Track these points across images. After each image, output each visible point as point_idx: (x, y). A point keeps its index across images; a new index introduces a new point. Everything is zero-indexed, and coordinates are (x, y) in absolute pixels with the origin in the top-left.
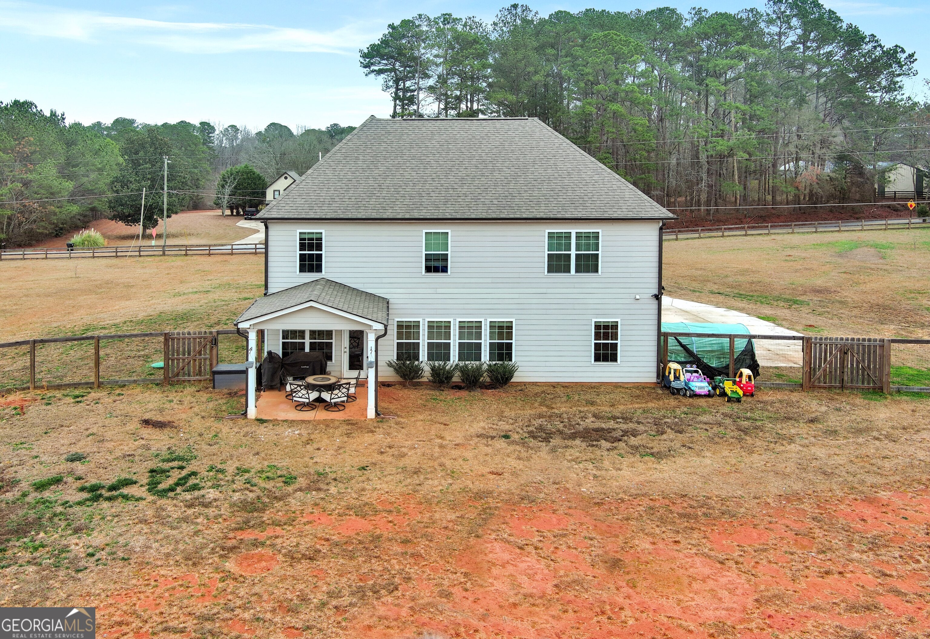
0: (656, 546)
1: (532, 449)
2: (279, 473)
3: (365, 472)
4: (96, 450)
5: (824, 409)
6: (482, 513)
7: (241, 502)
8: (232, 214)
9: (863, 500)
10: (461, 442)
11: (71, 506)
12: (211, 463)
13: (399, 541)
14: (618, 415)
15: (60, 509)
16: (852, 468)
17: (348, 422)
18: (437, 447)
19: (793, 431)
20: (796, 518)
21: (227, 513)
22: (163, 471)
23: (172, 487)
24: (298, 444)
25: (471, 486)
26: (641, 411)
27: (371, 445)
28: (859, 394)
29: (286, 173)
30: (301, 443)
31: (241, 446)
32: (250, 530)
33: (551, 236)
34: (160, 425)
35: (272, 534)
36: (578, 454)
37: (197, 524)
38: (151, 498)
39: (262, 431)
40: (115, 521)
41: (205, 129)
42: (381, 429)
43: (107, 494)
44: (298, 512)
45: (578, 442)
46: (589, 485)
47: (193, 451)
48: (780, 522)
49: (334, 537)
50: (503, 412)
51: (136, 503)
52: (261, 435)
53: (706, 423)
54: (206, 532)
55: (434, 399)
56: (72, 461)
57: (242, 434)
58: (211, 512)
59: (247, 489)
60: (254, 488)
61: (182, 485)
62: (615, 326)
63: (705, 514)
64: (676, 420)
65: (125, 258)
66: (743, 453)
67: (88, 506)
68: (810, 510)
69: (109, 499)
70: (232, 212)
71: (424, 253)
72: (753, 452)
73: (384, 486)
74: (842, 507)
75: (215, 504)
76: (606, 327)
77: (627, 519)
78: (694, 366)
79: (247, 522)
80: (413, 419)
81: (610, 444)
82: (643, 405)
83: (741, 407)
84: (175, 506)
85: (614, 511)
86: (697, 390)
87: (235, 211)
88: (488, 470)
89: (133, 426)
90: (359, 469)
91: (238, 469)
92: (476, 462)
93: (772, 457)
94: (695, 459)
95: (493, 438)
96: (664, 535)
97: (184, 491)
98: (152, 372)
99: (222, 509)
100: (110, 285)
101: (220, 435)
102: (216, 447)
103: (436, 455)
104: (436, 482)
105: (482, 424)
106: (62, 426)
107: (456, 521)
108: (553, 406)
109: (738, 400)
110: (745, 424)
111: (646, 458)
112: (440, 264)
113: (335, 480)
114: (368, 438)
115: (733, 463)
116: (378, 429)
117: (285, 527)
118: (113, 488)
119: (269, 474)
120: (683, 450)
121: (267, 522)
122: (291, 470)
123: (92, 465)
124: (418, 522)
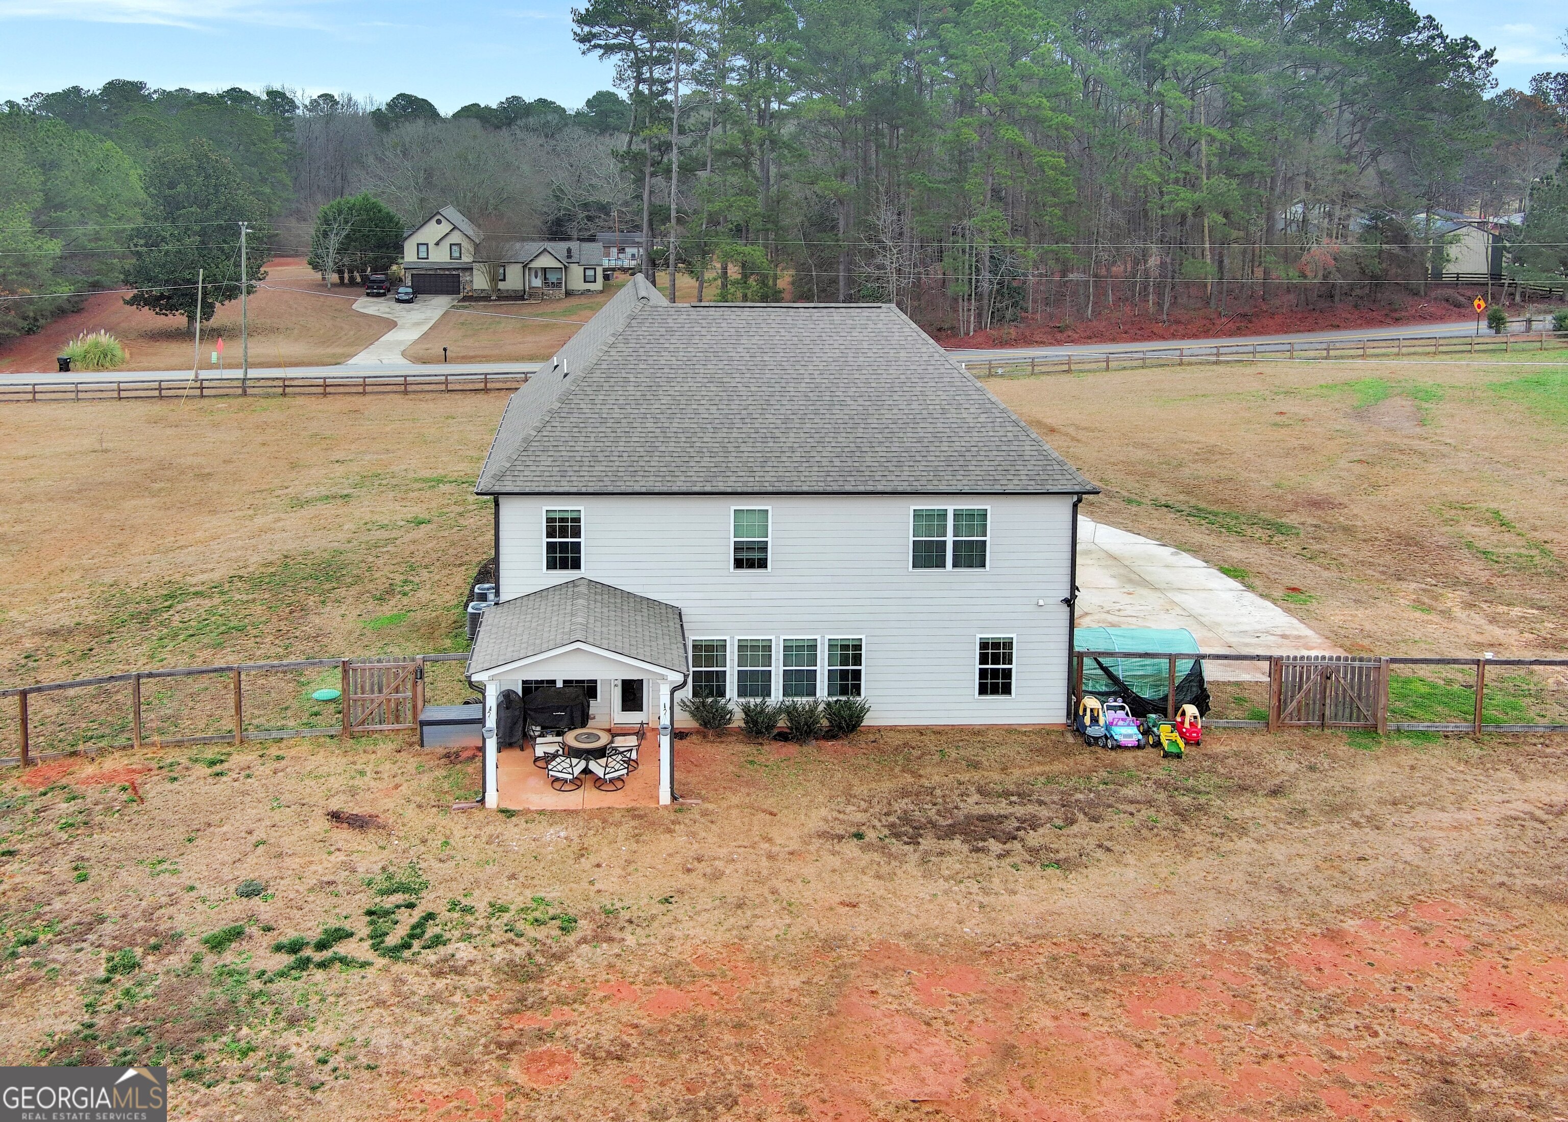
0: (1059, 1022)
1: (895, 858)
2: (552, 912)
3: (671, 907)
4: (276, 873)
5: (1293, 767)
6: (835, 974)
7: (508, 965)
8: (342, 282)
9: (1324, 936)
10: (796, 847)
11: (271, 981)
12: (450, 895)
13: (730, 1024)
14: (1012, 788)
15: (257, 985)
16: (1318, 880)
17: (633, 813)
18: (764, 859)
19: (1248, 813)
20: (1235, 969)
21: (492, 986)
22: (387, 913)
23: (406, 942)
24: (568, 857)
25: (816, 928)
26: (1042, 779)
27: (670, 855)
28: (1345, 736)
29: (438, 213)
30: (572, 856)
31: (487, 862)
32: (529, 1013)
33: (917, 515)
34: (359, 823)
35: (559, 1020)
36: (958, 866)
37: (455, 1005)
38: (381, 962)
39: (512, 831)
40: (341, 1003)
41: (278, 105)
42: (682, 826)
43: (318, 957)
44: (588, 980)
45: (957, 843)
46: (974, 921)
47: (420, 872)
48: (1215, 977)
49: (643, 1022)
50: (851, 786)
51: (363, 972)
52: (512, 840)
53: (1132, 802)
54: (470, 1017)
55: (751, 762)
56: (248, 895)
57: (484, 840)
58: (470, 982)
59: (511, 941)
60: (521, 940)
61: (419, 937)
62: (1009, 644)
63: (1123, 967)
64: (1092, 795)
65: (176, 401)
66: (1179, 857)
67: (295, 979)
68: (1256, 955)
69: (322, 965)
70: (342, 278)
71: (733, 540)
72: (1190, 854)
73: (699, 931)
74: (1296, 947)
75: (472, 969)
76: (996, 645)
77: (1023, 978)
78: (1120, 700)
79: (522, 1000)
80: (724, 804)
81: (1001, 846)
82: (1047, 768)
83: (1182, 768)
84: (418, 974)
85: (1007, 965)
86: (1123, 740)
87: (346, 275)
88: (838, 899)
89: (319, 825)
90: (660, 902)
91: (492, 905)
92: (820, 885)
93: (1216, 863)
94: (1113, 869)
95: (840, 838)
96: (1069, 1005)
97: (424, 948)
98: (316, 709)
99: (484, 977)
100: (168, 473)
101: (451, 841)
102: (452, 864)
103: (765, 872)
104: (769, 923)
105: (823, 812)
106: (209, 825)
107: (802, 989)
108: (921, 772)
109: (1178, 756)
110: (1185, 800)
111: (1049, 871)
112: (756, 555)
113: (630, 922)
114: (665, 843)
115: (1163, 876)
116: (677, 827)
117: (576, 1006)
118: (321, 946)
119: (537, 914)
120: (1099, 854)
121: (549, 999)
122: (565, 906)
123: (280, 904)
124: (753, 993)
